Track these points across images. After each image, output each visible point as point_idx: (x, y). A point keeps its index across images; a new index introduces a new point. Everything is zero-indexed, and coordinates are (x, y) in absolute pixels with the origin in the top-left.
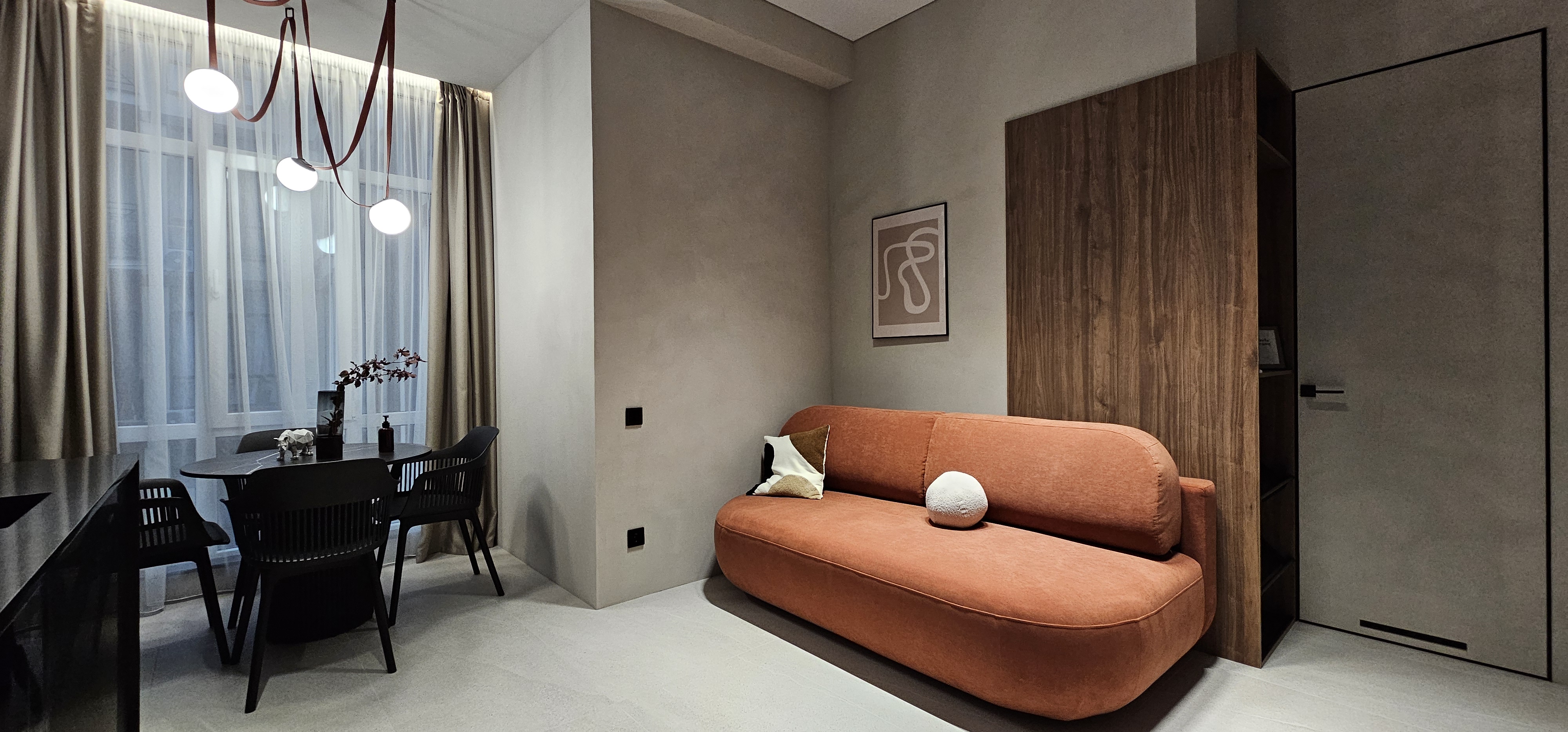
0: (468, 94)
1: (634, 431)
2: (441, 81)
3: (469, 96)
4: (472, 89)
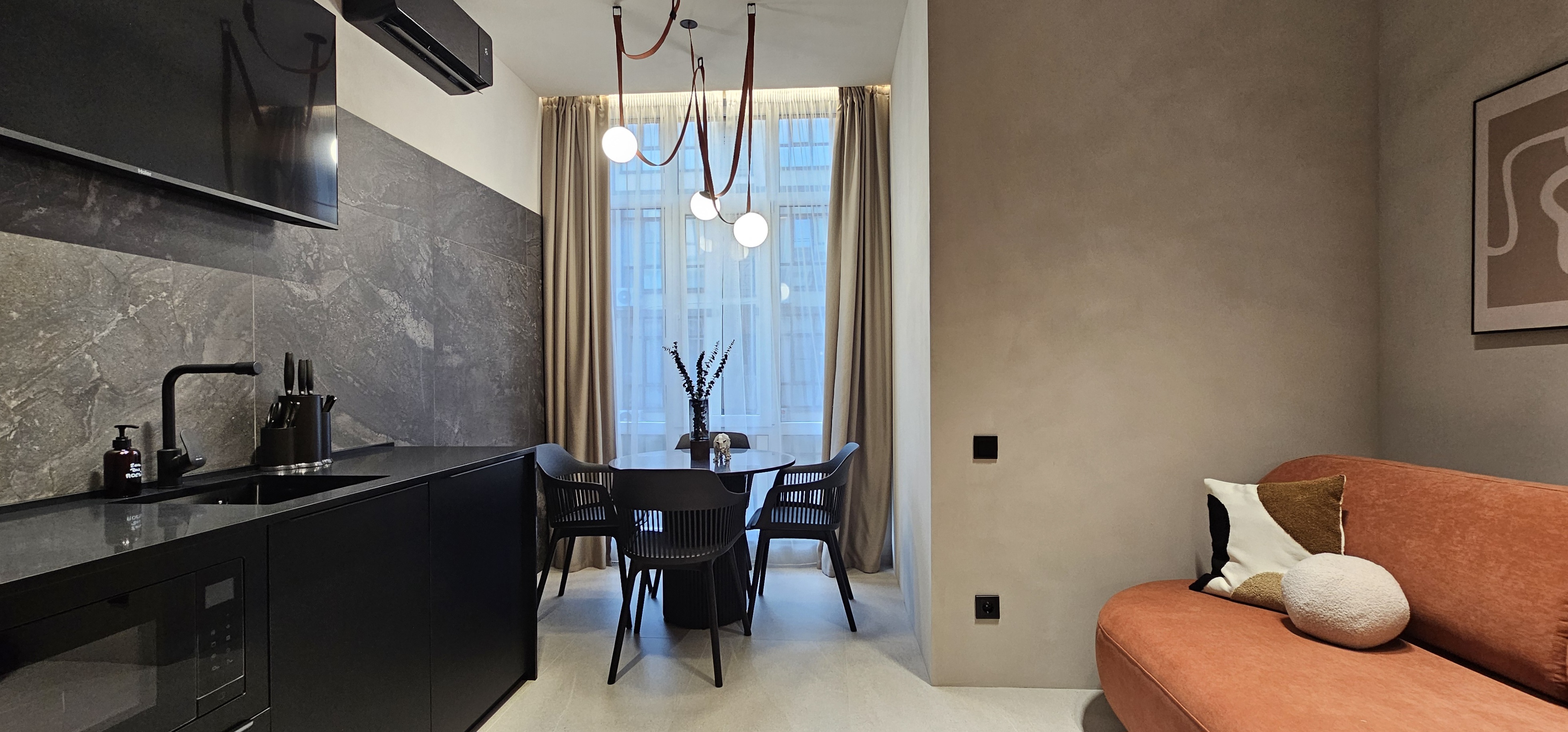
0: (866, 93)
1: (985, 467)
2: (840, 88)
3: (867, 95)
4: (871, 86)
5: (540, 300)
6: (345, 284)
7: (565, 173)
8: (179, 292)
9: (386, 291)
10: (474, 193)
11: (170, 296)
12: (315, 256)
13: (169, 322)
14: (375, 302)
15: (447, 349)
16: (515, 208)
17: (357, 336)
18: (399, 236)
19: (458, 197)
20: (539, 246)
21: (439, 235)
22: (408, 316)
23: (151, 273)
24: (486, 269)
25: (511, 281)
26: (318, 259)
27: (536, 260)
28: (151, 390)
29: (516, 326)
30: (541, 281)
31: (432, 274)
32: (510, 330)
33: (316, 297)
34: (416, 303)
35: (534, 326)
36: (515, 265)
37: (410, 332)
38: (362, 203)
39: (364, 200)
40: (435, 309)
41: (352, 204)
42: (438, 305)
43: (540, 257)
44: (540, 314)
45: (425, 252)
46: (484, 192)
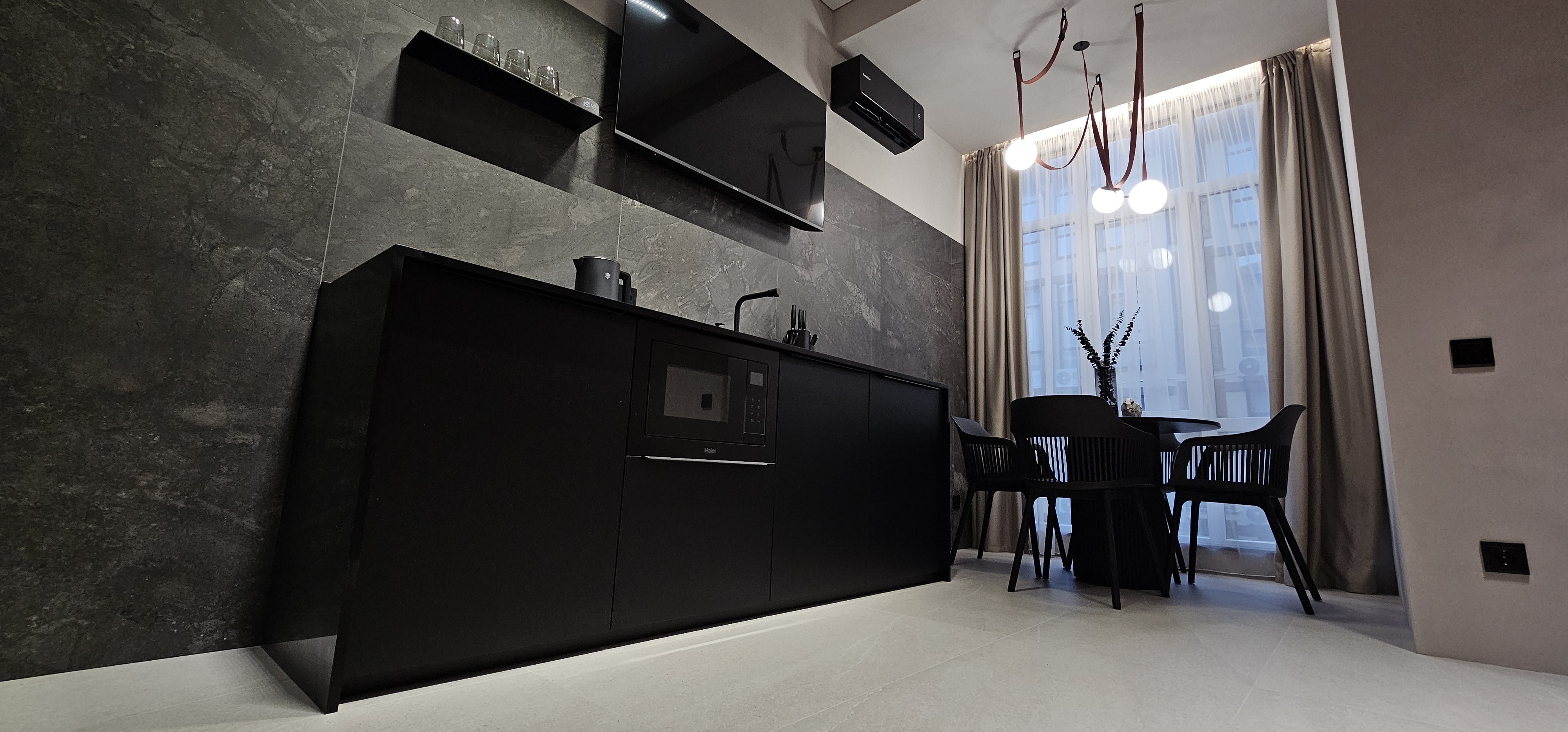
0: (1298, 56)
2: (1262, 61)
3: (1300, 57)
4: (1304, 48)
5: (963, 313)
6: (825, 274)
7: (983, 208)
8: (745, 262)
9: (850, 283)
10: (911, 223)
11: (741, 263)
12: (810, 253)
13: (739, 277)
14: (843, 289)
15: (890, 333)
16: (942, 238)
17: (832, 309)
18: (859, 246)
19: (899, 225)
20: (962, 269)
21: (885, 250)
22: (864, 303)
23: (734, 249)
24: (919, 280)
25: (938, 293)
26: (812, 254)
27: (959, 280)
28: (730, 313)
29: (942, 329)
30: (964, 297)
31: (880, 277)
32: (938, 332)
33: (810, 278)
34: (869, 296)
35: (958, 333)
36: (942, 281)
37: (864, 315)
38: (838, 222)
39: (839, 221)
40: (882, 302)
41: (832, 223)
42: (884, 299)
43: (963, 278)
44: (963, 325)
45: (875, 261)
46: (918, 223)
